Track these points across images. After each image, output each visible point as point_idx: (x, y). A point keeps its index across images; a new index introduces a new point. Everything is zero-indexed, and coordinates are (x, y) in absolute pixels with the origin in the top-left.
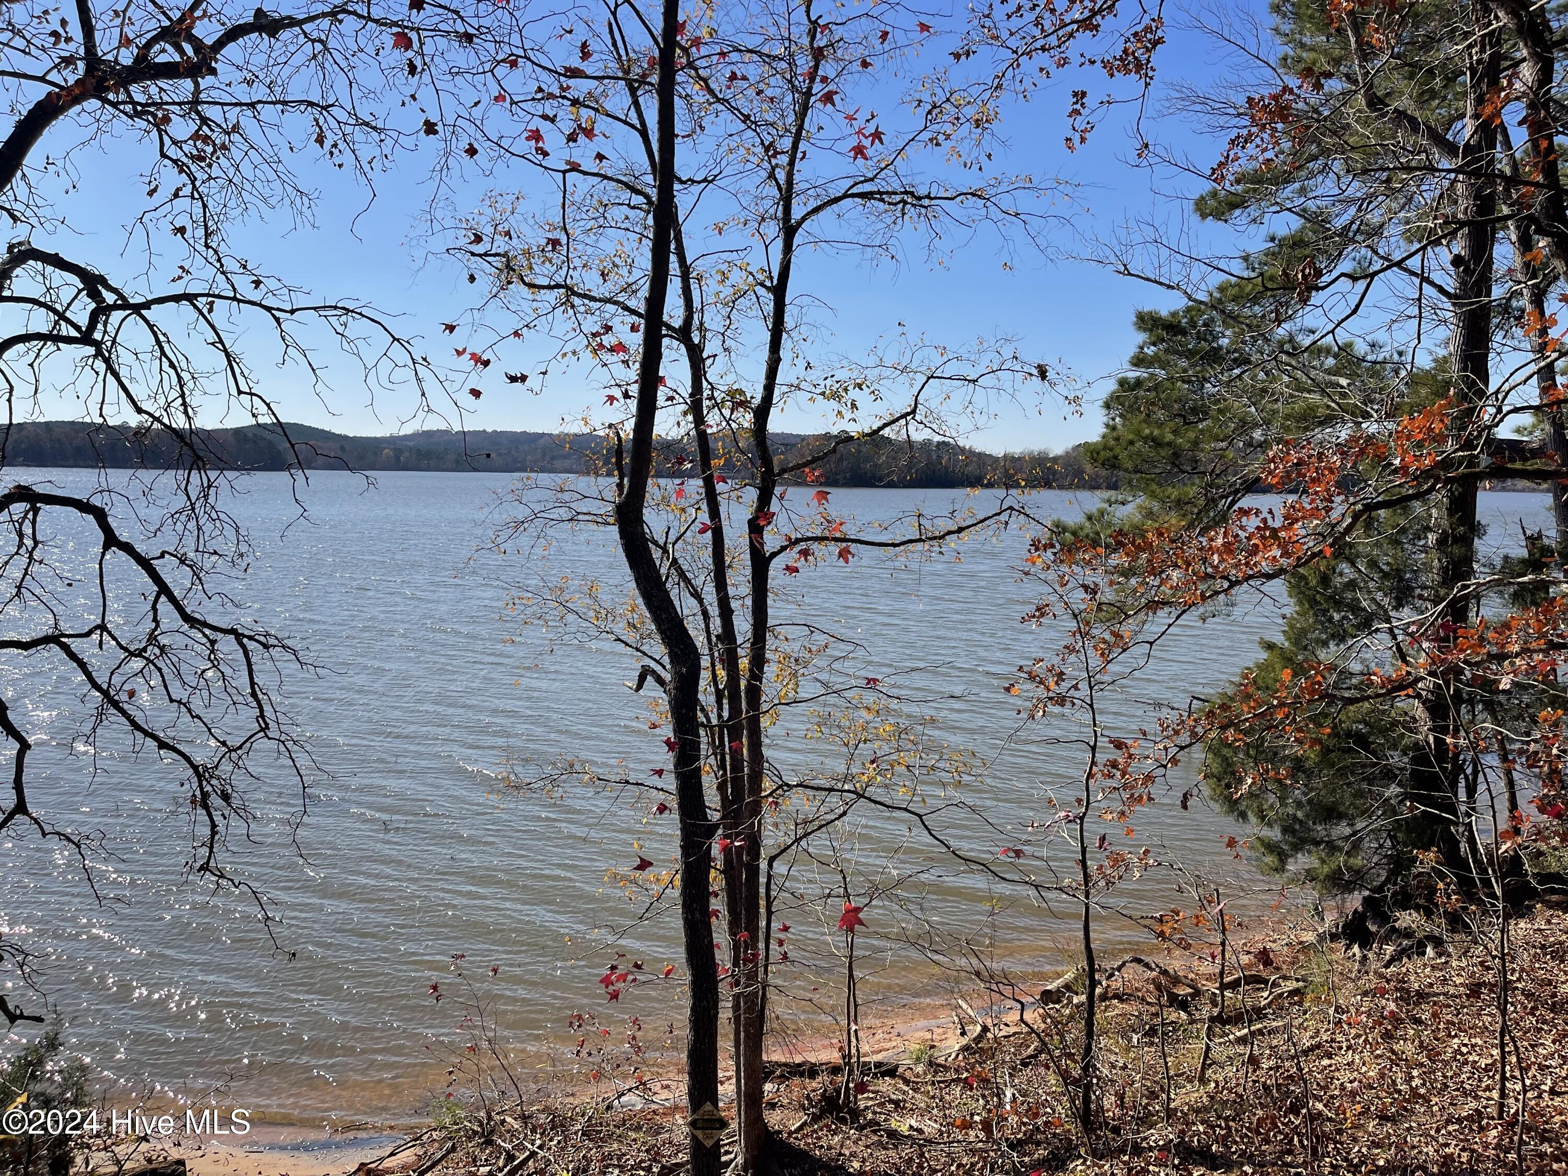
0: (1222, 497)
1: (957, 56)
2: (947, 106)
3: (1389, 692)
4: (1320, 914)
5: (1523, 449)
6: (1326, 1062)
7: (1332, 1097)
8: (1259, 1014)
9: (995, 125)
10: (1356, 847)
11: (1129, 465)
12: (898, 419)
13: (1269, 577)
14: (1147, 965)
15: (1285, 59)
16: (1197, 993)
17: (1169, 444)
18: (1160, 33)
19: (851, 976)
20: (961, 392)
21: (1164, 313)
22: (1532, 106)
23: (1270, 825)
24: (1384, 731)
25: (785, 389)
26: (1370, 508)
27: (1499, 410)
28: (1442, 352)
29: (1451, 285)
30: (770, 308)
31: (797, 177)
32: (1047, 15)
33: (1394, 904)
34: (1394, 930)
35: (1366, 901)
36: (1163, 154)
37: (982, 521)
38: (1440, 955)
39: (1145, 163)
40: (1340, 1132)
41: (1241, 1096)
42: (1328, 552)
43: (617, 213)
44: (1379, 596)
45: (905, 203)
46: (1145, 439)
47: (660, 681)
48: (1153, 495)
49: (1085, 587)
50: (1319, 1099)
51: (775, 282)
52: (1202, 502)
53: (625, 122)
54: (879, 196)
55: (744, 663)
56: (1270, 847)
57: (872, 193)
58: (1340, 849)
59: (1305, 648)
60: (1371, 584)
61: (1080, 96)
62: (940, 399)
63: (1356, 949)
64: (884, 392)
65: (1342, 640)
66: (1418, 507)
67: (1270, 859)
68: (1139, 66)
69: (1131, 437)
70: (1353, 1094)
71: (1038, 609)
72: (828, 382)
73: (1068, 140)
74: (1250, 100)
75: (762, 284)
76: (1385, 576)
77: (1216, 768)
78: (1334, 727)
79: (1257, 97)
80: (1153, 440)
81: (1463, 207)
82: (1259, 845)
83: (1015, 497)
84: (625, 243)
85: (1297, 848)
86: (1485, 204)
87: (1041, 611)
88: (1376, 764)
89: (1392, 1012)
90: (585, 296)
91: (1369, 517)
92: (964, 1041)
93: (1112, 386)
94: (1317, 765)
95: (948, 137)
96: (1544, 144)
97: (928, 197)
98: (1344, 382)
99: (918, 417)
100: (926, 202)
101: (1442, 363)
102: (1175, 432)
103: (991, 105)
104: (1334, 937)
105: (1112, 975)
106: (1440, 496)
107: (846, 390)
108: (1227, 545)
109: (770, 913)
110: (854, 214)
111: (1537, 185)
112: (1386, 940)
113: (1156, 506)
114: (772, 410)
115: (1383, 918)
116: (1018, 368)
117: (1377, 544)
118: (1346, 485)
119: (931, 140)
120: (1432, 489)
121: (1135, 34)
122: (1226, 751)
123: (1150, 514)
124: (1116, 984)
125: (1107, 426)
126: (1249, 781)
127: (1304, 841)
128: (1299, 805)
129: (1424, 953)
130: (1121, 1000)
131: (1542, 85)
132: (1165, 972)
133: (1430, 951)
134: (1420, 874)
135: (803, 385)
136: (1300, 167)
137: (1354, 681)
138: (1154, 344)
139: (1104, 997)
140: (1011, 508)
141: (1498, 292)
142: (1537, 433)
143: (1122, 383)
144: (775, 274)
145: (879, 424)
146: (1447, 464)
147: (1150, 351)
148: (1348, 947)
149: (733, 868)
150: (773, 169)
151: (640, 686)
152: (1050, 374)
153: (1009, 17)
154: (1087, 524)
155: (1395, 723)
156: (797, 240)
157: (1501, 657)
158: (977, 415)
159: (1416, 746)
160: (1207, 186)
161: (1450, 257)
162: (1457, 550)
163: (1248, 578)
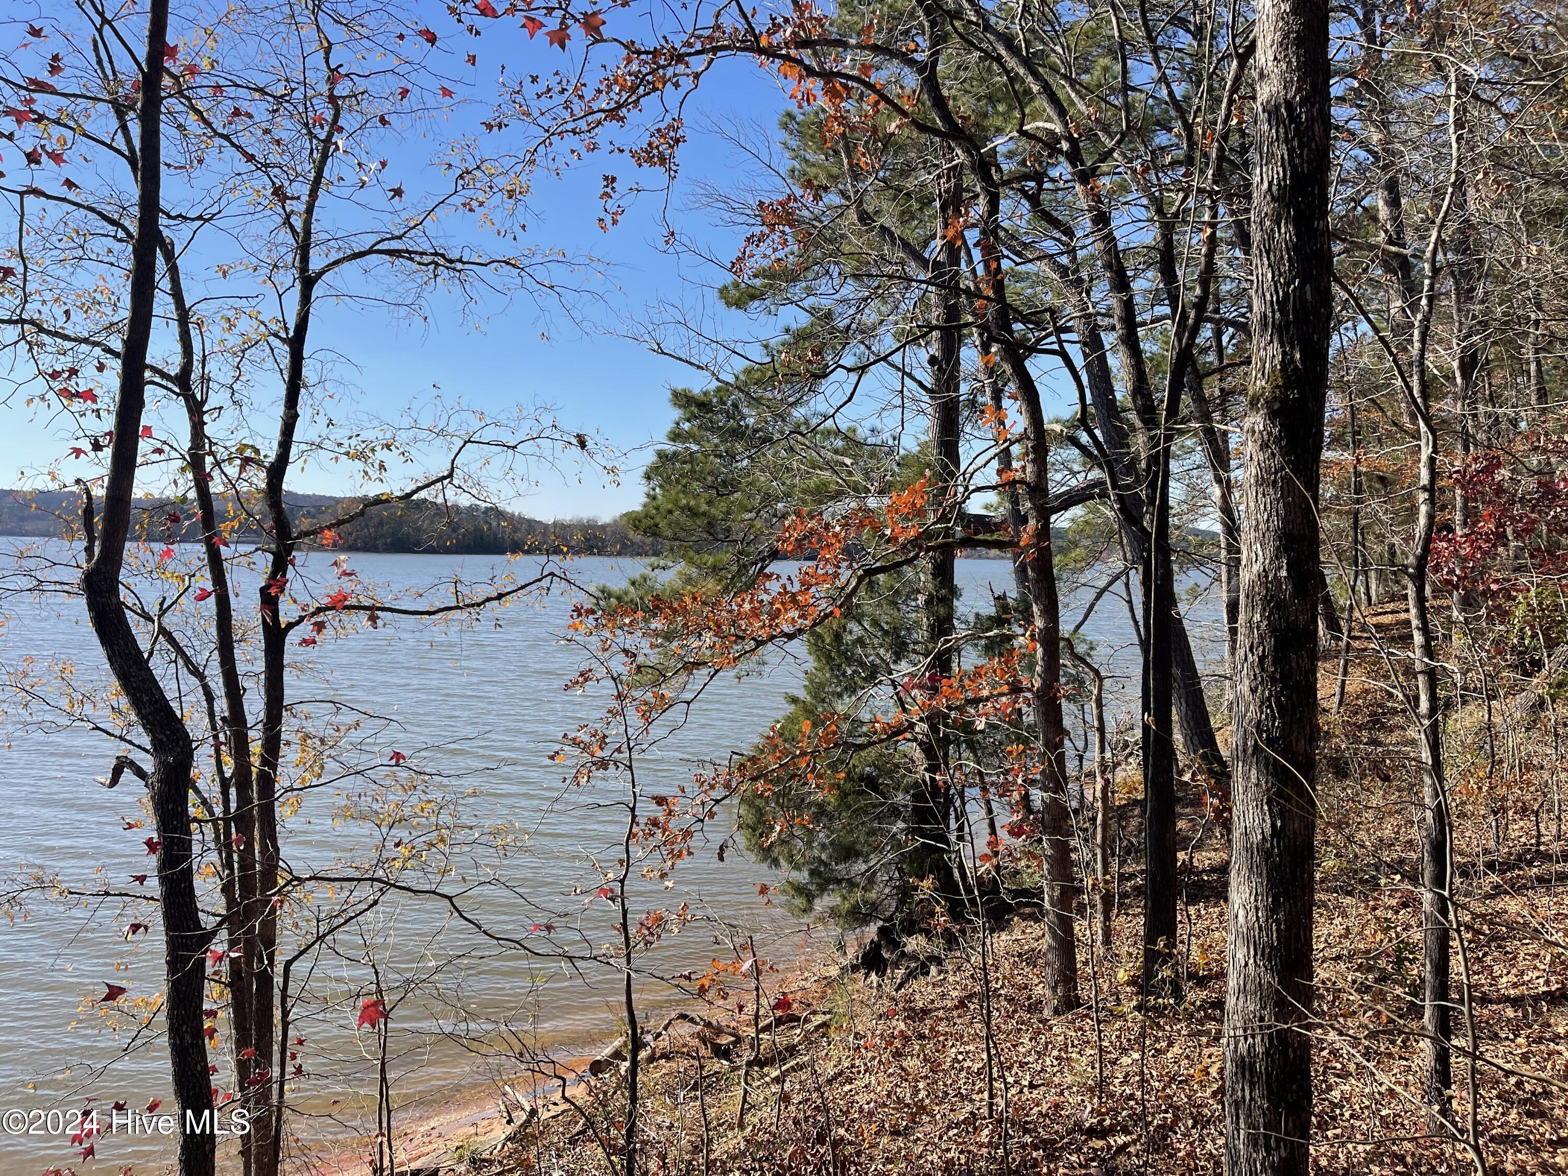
0: (753, 564)
1: (490, 127)
2: (478, 173)
3: (889, 738)
4: (841, 948)
5: (989, 523)
6: (847, 1088)
7: (853, 1121)
8: (792, 1050)
9: (528, 199)
10: (871, 880)
11: (669, 533)
12: (433, 483)
13: (791, 637)
14: (692, 1020)
15: (793, 171)
16: (738, 1040)
17: (704, 514)
18: (680, 133)
19: (384, 1079)
20: (501, 458)
21: (696, 391)
22: (983, 232)
23: (797, 868)
24: (889, 774)
25: (304, 447)
26: (871, 572)
27: (966, 488)
28: (924, 438)
29: (929, 381)
30: (285, 362)
31: (314, 227)
32: (575, 100)
33: (903, 930)
34: (903, 954)
35: (882, 931)
36: (688, 244)
37: (523, 587)
38: (940, 972)
39: (671, 250)
40: (859, 1153)
41: (774, 1135)
42: (838, 612)
43: (97, 246)
44: (882, 651)
45: (437, 265)
46: (682, 509)
47: (140, 773)
48: (691, 561)
49: (626, 651)
50: (840, 1124)
51: (291, 334)
52: (735, 568)
53: (110, 147)
54: (407, 254)
55: (256, 747)
56: (800, 890)
57: (399, 251)
58: (858, 886)
59: (823, 701)
60: (876, 641)
61: (610, 180)
62: (479, 464)
63: (873, 977)
64: (414, 453)
65: (854, 692)
66: (908, 571)
67: (800, 902)
68: (663, 160)
69: (670, 506)
70: (871, 1114)
71: (582, 675)
72: (353, 442)
73: (601, 220)
74: (761, 203)
75: (276, 335)
76: (886, 633)
77: (750, 819)
78: (848, 774)
79: (767, 202)
80: (690, 509)
81: (935, 315)
82: (789, 889)
83: (556, 563)
84: (109, 278)
85: (822, 889)
86: (952, 313)
87: (585, 676)
88: (882, 804)
89: (901, 1032)
90: (56, 334)
91: (870, 582)
92: (509, 1130)
93: (649, 458)
94: (836, 808)
95: (481, 204)
96: (994, 265)
97: (460, 260)
98: (848, 461)
99: (455, 482)
100: (459, 266)
101: (924, 446)
102: (710, 503)
103: (523, 177)
104: (855, 968)
105: (659, 1035)
106: (925, 562)
107: (373, 450)
108: (753, 609)
109: (286, 1025)
110: (382, 270)
111: (988, 298)
112: (896, 965)
113: (694, 572)
114: (289, 469)
115: (895, 945)
116: (557, 436)
117: (879, 605)
118: (850, 553)
119: (464, 205)
120: (916, 557)
121: (659, 130)
122: (758, 802)
123: (689, 580)
124: (664, 1043)
125: (648, 495)
126: (778, 828)
127: (828, 881)
128: (823, 847)
129: (927, 973)
130: (668, 1059)
131: (990, 216)
132: (708, 1025)
133: (933, 970)
134: (922, 900)
135: (327, 444)
136: (806, 269)
137: (865, 729)
138: (689, 420)
139: (651, 1059)
140: (552, 574)
141: (964, 388)
142: (1001, 509)
143: (661, 455)
144: (291, 326)
145: (413, 487)
146: (927, 535)
147: (686, 426)
148: (867, 975)
149: (241, 978)
150: (288, 216)
151: (114, 781)
152: (590, 444)
153: (539, 97)
154: (632, 589)
155: (897, 766)
156: (317, 291)
157: (975, 701)
158: (518, 481)
159: (916, 785)
160: (729, 278)
161: (927, 357)
162: (942, 611)
163: (772, 638)
